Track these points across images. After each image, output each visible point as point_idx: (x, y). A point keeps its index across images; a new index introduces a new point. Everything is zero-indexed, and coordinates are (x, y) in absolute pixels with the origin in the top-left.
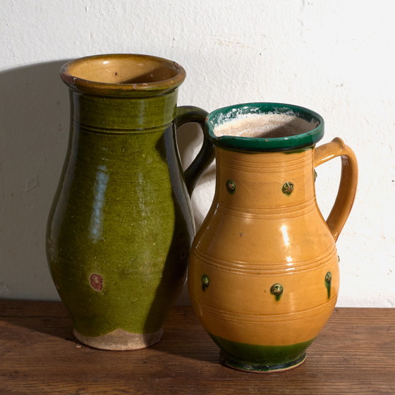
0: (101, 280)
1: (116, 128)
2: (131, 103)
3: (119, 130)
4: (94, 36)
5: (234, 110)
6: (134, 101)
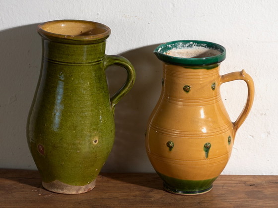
0: (43, 148)
1: (57, 60)
2: (65, 46)
3: (59, 62)
4: (51, 11)
5: (191, 43)
6: (67, 45)
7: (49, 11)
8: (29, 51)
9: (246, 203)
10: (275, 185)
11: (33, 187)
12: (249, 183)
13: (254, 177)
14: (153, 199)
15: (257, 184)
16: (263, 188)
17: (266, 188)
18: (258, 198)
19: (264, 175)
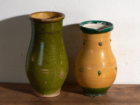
7: (19, 5)
8: (9, 25)
9: (115, 97)
10: (130, 89)
11: (12, 91)
12: (117, 88)
13: (120, 85)
14: (70, 96)
15: (121, 89)
16: (124, 90)
17: (125, 90)
18: (121, 95)
19: (125, 84)
